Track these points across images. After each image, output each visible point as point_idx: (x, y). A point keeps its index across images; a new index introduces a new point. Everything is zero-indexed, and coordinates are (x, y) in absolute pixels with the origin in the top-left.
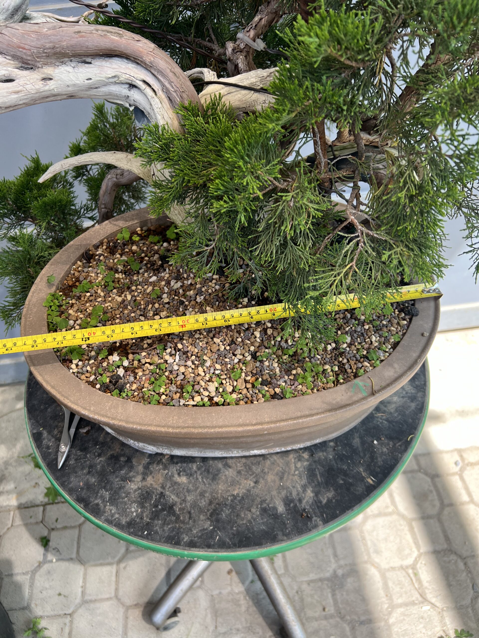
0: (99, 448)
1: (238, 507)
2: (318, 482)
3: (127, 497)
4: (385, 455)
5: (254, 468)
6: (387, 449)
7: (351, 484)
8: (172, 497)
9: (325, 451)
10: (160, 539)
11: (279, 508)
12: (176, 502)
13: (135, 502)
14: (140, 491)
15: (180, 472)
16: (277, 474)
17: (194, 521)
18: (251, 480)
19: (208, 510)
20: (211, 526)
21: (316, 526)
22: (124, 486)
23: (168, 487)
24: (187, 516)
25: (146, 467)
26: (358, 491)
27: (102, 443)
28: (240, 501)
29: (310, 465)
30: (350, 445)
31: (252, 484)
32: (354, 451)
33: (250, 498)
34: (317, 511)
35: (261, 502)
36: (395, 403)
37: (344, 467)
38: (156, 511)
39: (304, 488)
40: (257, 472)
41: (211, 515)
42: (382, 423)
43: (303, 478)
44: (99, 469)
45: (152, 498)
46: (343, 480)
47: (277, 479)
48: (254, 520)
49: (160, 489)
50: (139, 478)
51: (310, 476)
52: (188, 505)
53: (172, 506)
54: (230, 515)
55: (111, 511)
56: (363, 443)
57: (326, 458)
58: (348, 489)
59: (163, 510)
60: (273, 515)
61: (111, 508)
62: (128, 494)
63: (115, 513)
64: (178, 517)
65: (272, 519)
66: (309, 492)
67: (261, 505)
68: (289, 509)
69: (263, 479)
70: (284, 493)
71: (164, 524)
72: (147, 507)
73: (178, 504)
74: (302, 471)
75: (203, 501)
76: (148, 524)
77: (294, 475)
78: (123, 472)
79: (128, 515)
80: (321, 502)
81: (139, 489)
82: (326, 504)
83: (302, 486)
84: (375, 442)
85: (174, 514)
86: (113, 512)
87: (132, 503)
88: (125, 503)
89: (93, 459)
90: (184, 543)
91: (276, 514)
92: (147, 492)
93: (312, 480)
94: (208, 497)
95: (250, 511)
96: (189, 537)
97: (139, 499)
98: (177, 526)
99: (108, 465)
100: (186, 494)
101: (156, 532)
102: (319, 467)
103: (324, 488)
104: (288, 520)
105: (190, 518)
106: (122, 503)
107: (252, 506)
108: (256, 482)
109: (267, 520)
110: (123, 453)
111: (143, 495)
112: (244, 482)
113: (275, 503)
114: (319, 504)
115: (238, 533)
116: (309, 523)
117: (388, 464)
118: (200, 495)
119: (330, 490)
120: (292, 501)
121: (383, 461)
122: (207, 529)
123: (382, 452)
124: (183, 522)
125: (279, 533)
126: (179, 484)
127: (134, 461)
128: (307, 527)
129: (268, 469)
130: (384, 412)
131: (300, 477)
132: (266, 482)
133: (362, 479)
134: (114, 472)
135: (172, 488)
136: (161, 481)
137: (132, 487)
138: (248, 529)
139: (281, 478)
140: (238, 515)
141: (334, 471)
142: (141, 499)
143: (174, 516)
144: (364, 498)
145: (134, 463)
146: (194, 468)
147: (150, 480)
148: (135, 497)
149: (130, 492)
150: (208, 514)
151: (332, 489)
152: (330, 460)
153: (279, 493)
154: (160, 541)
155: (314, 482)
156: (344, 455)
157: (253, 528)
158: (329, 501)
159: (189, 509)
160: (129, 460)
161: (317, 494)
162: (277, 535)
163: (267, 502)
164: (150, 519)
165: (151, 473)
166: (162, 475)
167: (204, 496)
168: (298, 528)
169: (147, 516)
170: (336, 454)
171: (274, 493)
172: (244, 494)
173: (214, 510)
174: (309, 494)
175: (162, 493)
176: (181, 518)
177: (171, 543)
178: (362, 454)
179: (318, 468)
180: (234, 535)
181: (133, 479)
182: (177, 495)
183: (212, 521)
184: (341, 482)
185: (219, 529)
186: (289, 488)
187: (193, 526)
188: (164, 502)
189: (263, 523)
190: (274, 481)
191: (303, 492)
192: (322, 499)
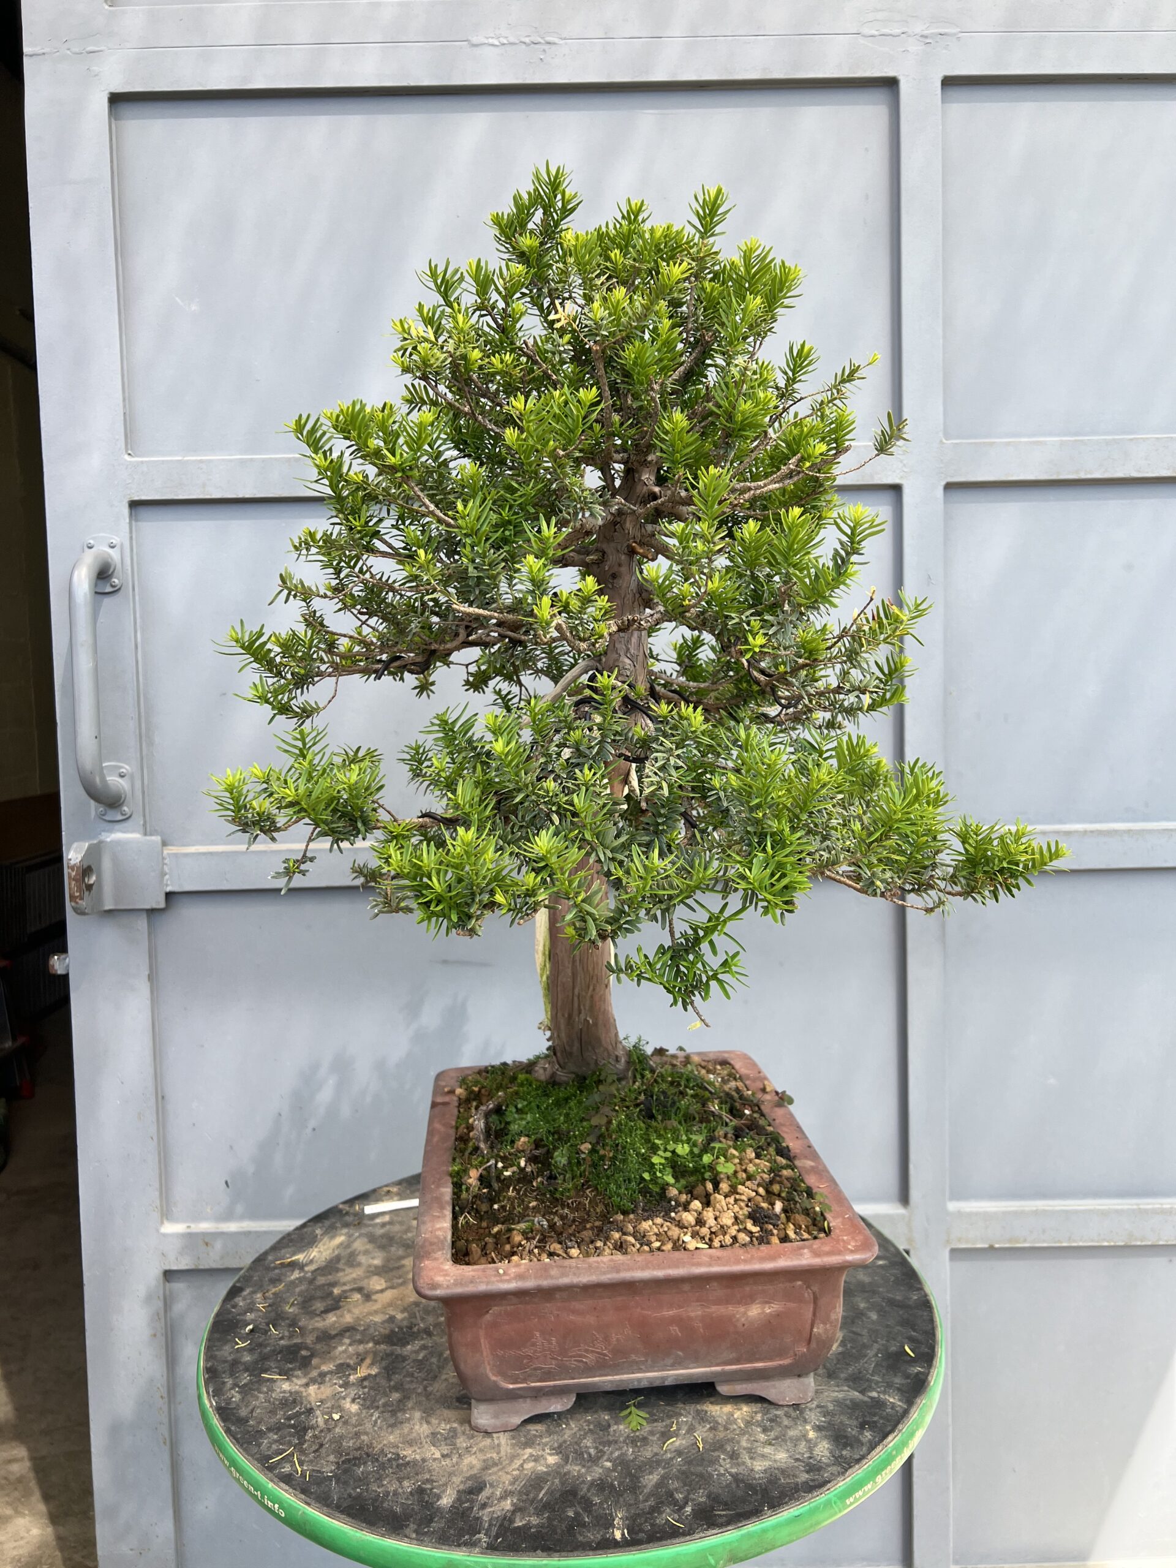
1: (390, 1471)
2: (535, 1499)
3: (266, 1393)
7: (583, 1525)
8: (319, 1419)
10: (256, 1453)
11: (445, 1499)
12: (318, 1426)
14: (288, 1394)
15: (359, 1397)
18: (440, 1450)
19: (347, 1454)
20: (332, 1472)
21: (472, 1546)
22: (275, 1381)
23: (325, 1406)
24: (315, 1447)
25: (323, 1375)
26: (585, 1537)
28: (398, 1466)
29: (546, 1473)
30: (636, 1479)
31: (438, 1455)
32: (634, 1489)
33: (418, 1468)
34: (495, 1528)
35: (427, 1480)
36: (775, 1461)
37: (596, 1499)
38: (284, 1424)
39: (507, 1495)
41: (345, 1461)
42: (721, 1475)
43: (517, 1483)
45: (295, 1408)
46: (576, 1513)
47: (479, 1466)
48: (395, 1495)
49: (314, 1403)
50: (304, 1381)
51: (531, 1486)
52: (329, 1437)
53: (309, 1428)
54: (369, 1473)
55: (232, 1397)
56: (660, 1485)
57: (579, 1476)
58: (571, 1528)
59: (293, 1426)
60: (427, 1502)
62: (270, 1391)
64: (301, 1444)
65: (422, 1506)
66: (509, 1502)
67: (423, 1483)
68: (457, 1508)
69: (460, 1457)
72: (277, 1415)
73: (318, 1429)
74: (526, 1475)
75: (352, 1441)
76: (259, 1431)
77: (507, 1473)
78: (289, 1366)
80: (511, 1521)
81: (290, 1392)
82: (517, 1528)
83: (506, 1491)
85: (302, 1436)
90: (279, 1473)
91: (433, 1504)
92: (295, 1399)
93: (528, 1491)
94: (363, 1441)
95: (400, 1483)
96: (291, 1470)
97: (277, 1403)
100: (341, 1424)
101: (260, 1445)
102: (556, 1481)
103: (535, 1509)
104: (442, 1518)
105: (316, 1451)
106: (253, 1396)
107: (409, 1478)
108: (444, 1456)
109: (412, 1504)
110: (312, 1345)
111: (287, 1400)
112: (429, 1447)
113: (444, 1491)
114: (506, 1523)
115: (358, 1498)
116: (467, 1537)
117: (671, 1529)
118: (355, 1434)
119: (542, 1514)
120: (472, 1501)
122: (323, 1473)
125: (412, 1526)
126: (343, 1410)
127: (315, 1361)
128: (459, 1540)
131: (516, 1480)
132: (460, 1462)
133: (608, 1527)
134: (279, 1361)
135: (329, 1410)
136: (324, 1396)
137: (283, 1386)
138: (376, 1500)
139: (486, 1468)
140: (379, 1479)
141: (575, 1496)
142: (280, 1403)
143: (299, 1439)
144: (584, 1549)
145: (313, 1362)
146: (381, 1402)
147: (312, 1389)
148: (274, 1398)
149: (275, 1390)
150: (343, 1458)
151: (546, 1515)
152: (584, 1481)
153: (465, 1482)
154: (254, 1455)
155: (528, 1495)
156: (612, 1485)
157: (382, 1502)
158: (527, 1527)
159: (325, 1442)
160: (310, 1358)
161: (517, 1509)
162: (407, 1526)
163: (435, 1484)
164: (267, 1428)
165: (321, 1383)
166: (332, 1391)
167: (359, 1437)
168: (443, 1535)
169: (267, 1423)
170: (601, 1479)
171: (456, 1479)
172: (414, 1461)
173: (355, 1458)
174: (507, 1505)
175: (312, 1409)
176: (305, 1446)
177: (263, 1465)
178: (642, 1497)
179: (553, 1482)
180: (350, 1496)
181: (294, 1379)
183: (338, 1468)
184: (571, 1514)
185: (338, 1480)
188: (304, 1419)
189: (403, 1504)
190: (472, 1467)
191: (501, 1498)
192: (517, 1520)
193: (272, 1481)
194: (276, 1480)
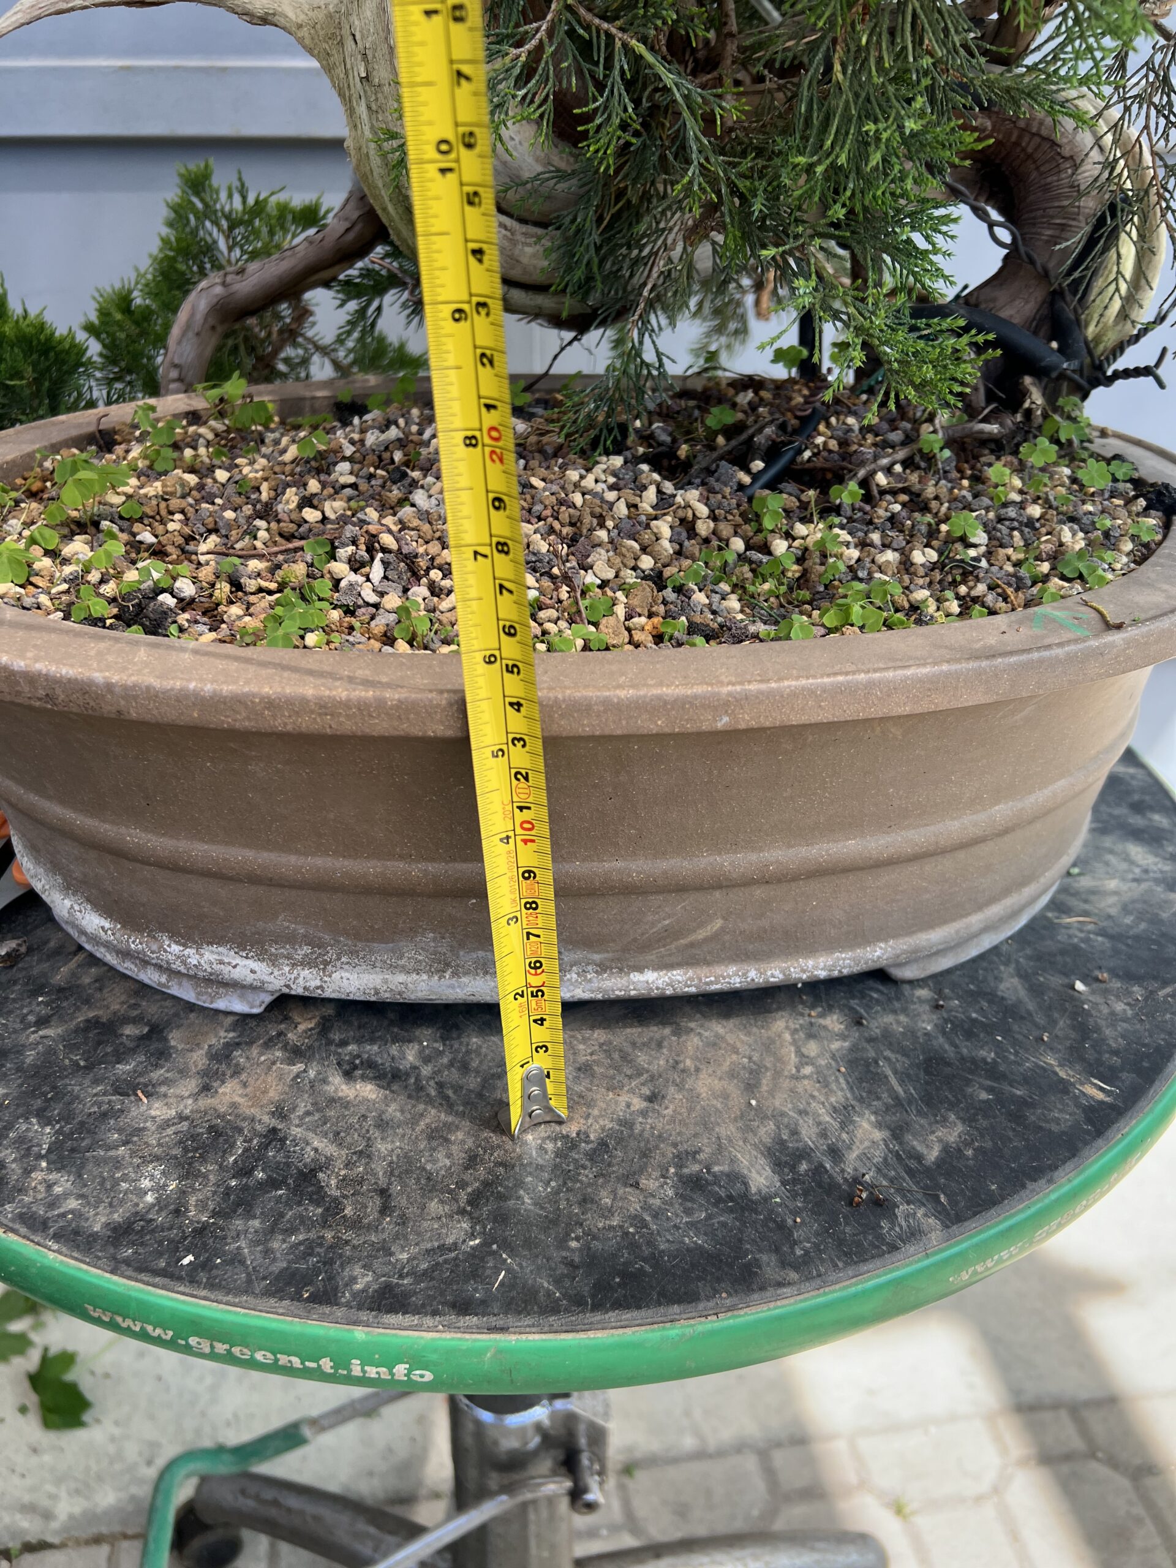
0: (46, 1004)
1: (587, 1175)
2: (896, 1098)
3: (125, 1143)
4: (1125, 1020)
5: (642, 1058)
6: (1128, 1004)
7: (1023, 1103)
8: (316, 1144)
9: (904, 1010)
10: (249, 1281)
11: (754, 1175)
12: (329, 1159)
13: (157, 1158)
14: (186, 1123)
15: (355, 1068)
16: (732, 1075)
17: (403, 1221)
18: (632, 1091)
19: (462, 1185)
20: (473, 1236)
21: (914, 1234)
22: (122, 1111)
23: (300, 1111)
24: (373, 1204)
25: (222, 1056)
26: (1057, 1121)
27: (61, 990)
28: (592, 1156)
29: (854, 1049)
30: (993, 997)
31: (638, 1104)
32: (1011, 1011)
33: (633, 1144)
34: (908, 1183)
35: (678, 1156)
36: (1116, 893)
37: (983, 1053)
38: (245, 1188)
39: (845, 1115)
40: (654, 1068)
41: (475, 1200)
42: (1087, 940)
43: (834, 1086)
44: (28, 1061)
45: (232, 1146)
46: (989, 1090)
47: (734, 1089)
48: (655, 1216)
49: (266, 1119)
50: (191, 1085)
51: (860, 1080)
52: (380, 1168)
53: (313, 1172)
54: (552, 1198)
55: (50, 1186)
56: (1036, 990)
57: (911, 1032)
58: (1017, 1117)
59: (272, 1183)
60: (731, 1198)
61: (53, 1176)
62: (132, 1135)
63: (66, 1195)
64: (333, 1208)
65: (731, 1210)
66: (865, 1125)
67: (679, 1166)
68: (794, 1181)
69: (680, 1087)
70: (766, 1131)
71: (272, 1231)
72: (205, 1177)
73: (339, 1164)
74: (829, 1066)
75: (440, 1155)
76: (201, 1230)
77: (797, 1078)
78: (123, 1068)
79: (122, 1202)
81: (182, 1118)
82: (940, 1163)
83: (835, 1110)
84: (1079, 986)
85: (318, 1196)
86: (58, 1190)
87: (145, 1162)
88: (117, 1164)
89: (15, 1031)
90: (355, 1295)
91: (745, 1195)
92: (211, 1128)
93: (869, 1092)
94: (463, 1142)
95: (636, 1185)
96: (377, 1277)
97: (177, 1151)
98: (329, 1235)
99: (71, 1047)
100: (376, 1134)
101: (237, 1259)
102: (887, 1053)
103: (920, 1113)
104: (796, 1213)
105: (385, 1210)
106: (98, 1162)
107: (642, 1170)
108: (651, 1099)
109: (709, 1217)
110: (135, 1013)
111: (194, 1137)
112: (603, 1098)
113: (733, 1161)
114: (913, 1164)
115: (591, 1260)
116: (885, 1224)
117: (1144, 1045)
118: (430, 1138)
119: (945, 1119)
120: (804, 1154)
121: (1123, 1037)
122: (455, 1246)
123: (1113, 1013)
124: (355, 1224)
125: (764, 1258)
126: (346, 1104)
127: (175, 1038)
128: (880, 1238)
129: (695, 1058)
130: (1086, 914)
131: (823, 1082)
132: (693, 1098)
133: (1064, 1088)
134: (89, 1068)
135: (317, 1116)
136: (273, 1094)
137: (153, 1113)
138: (633, 1246)
139: (751, 1088)
140: (585, 1201)
141: (949, 1064)
142: (186, 1150)
143: (318, 1204)
144: (1086, 1143)
145: (173, 1043)
146: (411, 1058)
147: (229, 1093)
148: (159, 1145)
149: (144, 1129)
150: (463, 1196)
151: (952, 1117)
152: (926, 1034)
153: (748, 1129)
154: (247, 1289)
155: (879, 1098)
156: (975, 1020)
157: (650, 1243)
158: (949, 1153)
159: (383, 1182)
160: (156, 1032)
161: (897, 1132)
162: (757, 1262)
163: (702, 1156)
164: (214, 1214)
165: (236, 1073)
166: (280, 1078)
167: (447, 1140)
168: (841, 1242)
169: (202, 1205)
170: (946, 1021)
171: (727, 1130)
172: (611, 1133)
173: (486, 1184)
174: (869, 1130)
175: (274, 1131)
176: (348, 1211)
177: (297, 1297)
178: (1040, 1019)
179: (887, 1059)
180: (571, 1264)
181: (163, 1089)
182: (337, 1138)
183: (475, 1221)
184: (984, 1096)
185: (506, 1245)
186: (783, 1114)
187: (397, 1237)
188: (280, 1158)
189: (692, 1225)
190: (725, 1096)
191: (843, 1125)
192: (920, 1148)
193: (356, 1323)
194: (364, 1315)
